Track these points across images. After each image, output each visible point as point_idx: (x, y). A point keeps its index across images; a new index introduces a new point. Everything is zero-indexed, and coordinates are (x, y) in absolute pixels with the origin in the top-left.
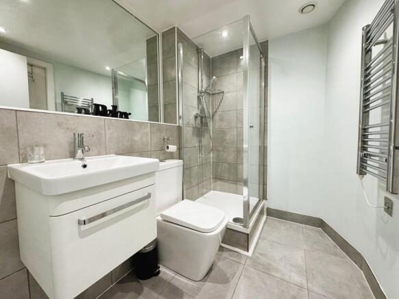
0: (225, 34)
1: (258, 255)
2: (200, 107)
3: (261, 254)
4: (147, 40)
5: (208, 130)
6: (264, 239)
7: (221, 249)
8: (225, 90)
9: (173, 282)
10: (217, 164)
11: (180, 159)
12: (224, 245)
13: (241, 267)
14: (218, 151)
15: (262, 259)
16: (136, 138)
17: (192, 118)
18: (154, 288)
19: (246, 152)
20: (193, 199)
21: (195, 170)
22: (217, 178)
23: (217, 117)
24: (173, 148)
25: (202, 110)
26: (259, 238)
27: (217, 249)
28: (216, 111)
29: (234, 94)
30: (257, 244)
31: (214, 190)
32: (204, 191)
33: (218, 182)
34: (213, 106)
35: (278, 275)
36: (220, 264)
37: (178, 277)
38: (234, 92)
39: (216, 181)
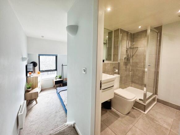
0: (140, 27)
1: (149, 114)
2: (127, 54)
3: (151, 115)
4: (109, 33)
5: (130, 62)
6: (153, 110)
7: (133, 108)
8: (139, 47)
9: (116, 112)
10: (133, 76)
11: (118, 74)
12: (134, 107)
13: (141, 116)
14: (134, 71)
15: (151, 116)
16: (106, 68)
17: (124, 59)
18: (110, 112)
19: (146, 73)
20: (123, 88)
21: (123, 78)
22: (133, 82)
23: (134, 57)
24: (117, 71)
25: (128, 55)
26: (151, 109)
27: (131, 108)
28: (134, 55)
29: (143, 48)
30: (149, 111)
31: (131, 86)
32: (127, 86)
33: (133, 84)
34: (132, 53)
35: (157, 122)
36: (133, 113)
37: (117, 111)
38: (143, 47)
39: (132, 83)
